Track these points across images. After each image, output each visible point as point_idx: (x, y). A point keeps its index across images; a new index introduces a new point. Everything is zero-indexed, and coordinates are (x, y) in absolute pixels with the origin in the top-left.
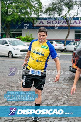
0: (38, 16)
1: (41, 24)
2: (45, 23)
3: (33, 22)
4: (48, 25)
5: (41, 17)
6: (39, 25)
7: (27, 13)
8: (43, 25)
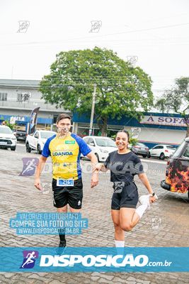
0: (146, 110)
1: (150, 122)
2: (156, 120)
3: (139, 118)
4: (160, 123)
5: (151, 111)
6: (148, 122)
7: (131, 106)
8: (152, 123)
